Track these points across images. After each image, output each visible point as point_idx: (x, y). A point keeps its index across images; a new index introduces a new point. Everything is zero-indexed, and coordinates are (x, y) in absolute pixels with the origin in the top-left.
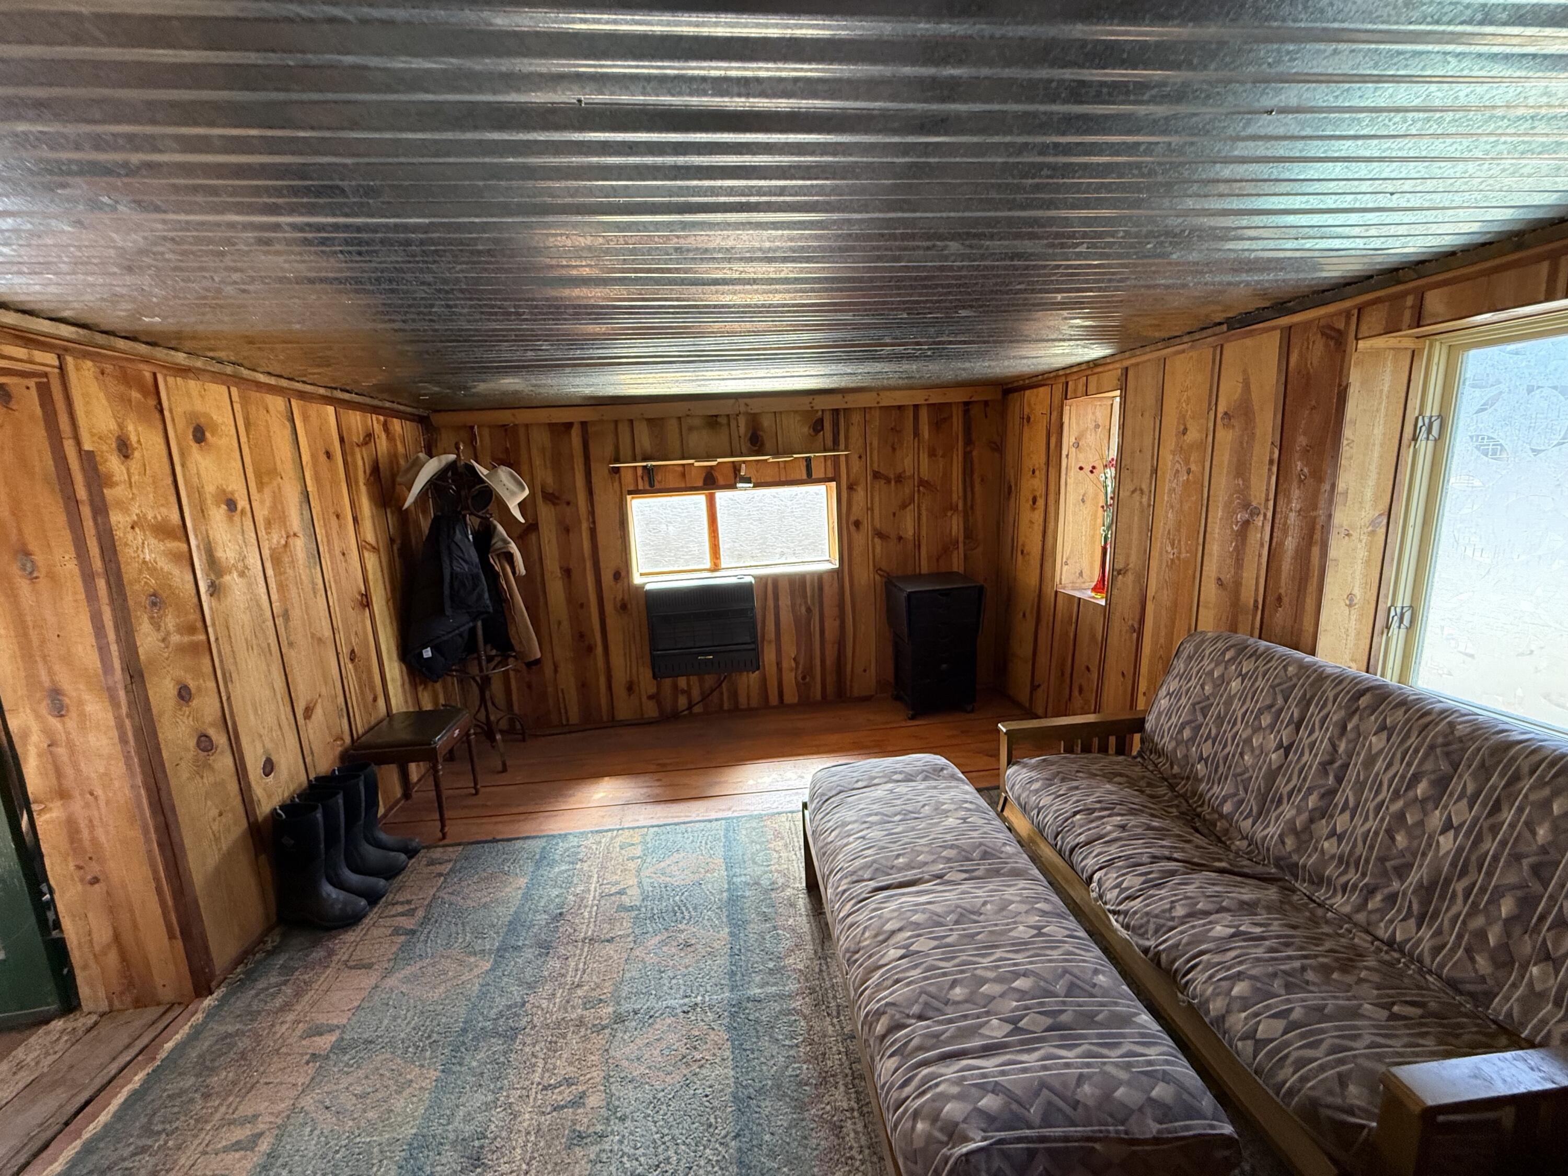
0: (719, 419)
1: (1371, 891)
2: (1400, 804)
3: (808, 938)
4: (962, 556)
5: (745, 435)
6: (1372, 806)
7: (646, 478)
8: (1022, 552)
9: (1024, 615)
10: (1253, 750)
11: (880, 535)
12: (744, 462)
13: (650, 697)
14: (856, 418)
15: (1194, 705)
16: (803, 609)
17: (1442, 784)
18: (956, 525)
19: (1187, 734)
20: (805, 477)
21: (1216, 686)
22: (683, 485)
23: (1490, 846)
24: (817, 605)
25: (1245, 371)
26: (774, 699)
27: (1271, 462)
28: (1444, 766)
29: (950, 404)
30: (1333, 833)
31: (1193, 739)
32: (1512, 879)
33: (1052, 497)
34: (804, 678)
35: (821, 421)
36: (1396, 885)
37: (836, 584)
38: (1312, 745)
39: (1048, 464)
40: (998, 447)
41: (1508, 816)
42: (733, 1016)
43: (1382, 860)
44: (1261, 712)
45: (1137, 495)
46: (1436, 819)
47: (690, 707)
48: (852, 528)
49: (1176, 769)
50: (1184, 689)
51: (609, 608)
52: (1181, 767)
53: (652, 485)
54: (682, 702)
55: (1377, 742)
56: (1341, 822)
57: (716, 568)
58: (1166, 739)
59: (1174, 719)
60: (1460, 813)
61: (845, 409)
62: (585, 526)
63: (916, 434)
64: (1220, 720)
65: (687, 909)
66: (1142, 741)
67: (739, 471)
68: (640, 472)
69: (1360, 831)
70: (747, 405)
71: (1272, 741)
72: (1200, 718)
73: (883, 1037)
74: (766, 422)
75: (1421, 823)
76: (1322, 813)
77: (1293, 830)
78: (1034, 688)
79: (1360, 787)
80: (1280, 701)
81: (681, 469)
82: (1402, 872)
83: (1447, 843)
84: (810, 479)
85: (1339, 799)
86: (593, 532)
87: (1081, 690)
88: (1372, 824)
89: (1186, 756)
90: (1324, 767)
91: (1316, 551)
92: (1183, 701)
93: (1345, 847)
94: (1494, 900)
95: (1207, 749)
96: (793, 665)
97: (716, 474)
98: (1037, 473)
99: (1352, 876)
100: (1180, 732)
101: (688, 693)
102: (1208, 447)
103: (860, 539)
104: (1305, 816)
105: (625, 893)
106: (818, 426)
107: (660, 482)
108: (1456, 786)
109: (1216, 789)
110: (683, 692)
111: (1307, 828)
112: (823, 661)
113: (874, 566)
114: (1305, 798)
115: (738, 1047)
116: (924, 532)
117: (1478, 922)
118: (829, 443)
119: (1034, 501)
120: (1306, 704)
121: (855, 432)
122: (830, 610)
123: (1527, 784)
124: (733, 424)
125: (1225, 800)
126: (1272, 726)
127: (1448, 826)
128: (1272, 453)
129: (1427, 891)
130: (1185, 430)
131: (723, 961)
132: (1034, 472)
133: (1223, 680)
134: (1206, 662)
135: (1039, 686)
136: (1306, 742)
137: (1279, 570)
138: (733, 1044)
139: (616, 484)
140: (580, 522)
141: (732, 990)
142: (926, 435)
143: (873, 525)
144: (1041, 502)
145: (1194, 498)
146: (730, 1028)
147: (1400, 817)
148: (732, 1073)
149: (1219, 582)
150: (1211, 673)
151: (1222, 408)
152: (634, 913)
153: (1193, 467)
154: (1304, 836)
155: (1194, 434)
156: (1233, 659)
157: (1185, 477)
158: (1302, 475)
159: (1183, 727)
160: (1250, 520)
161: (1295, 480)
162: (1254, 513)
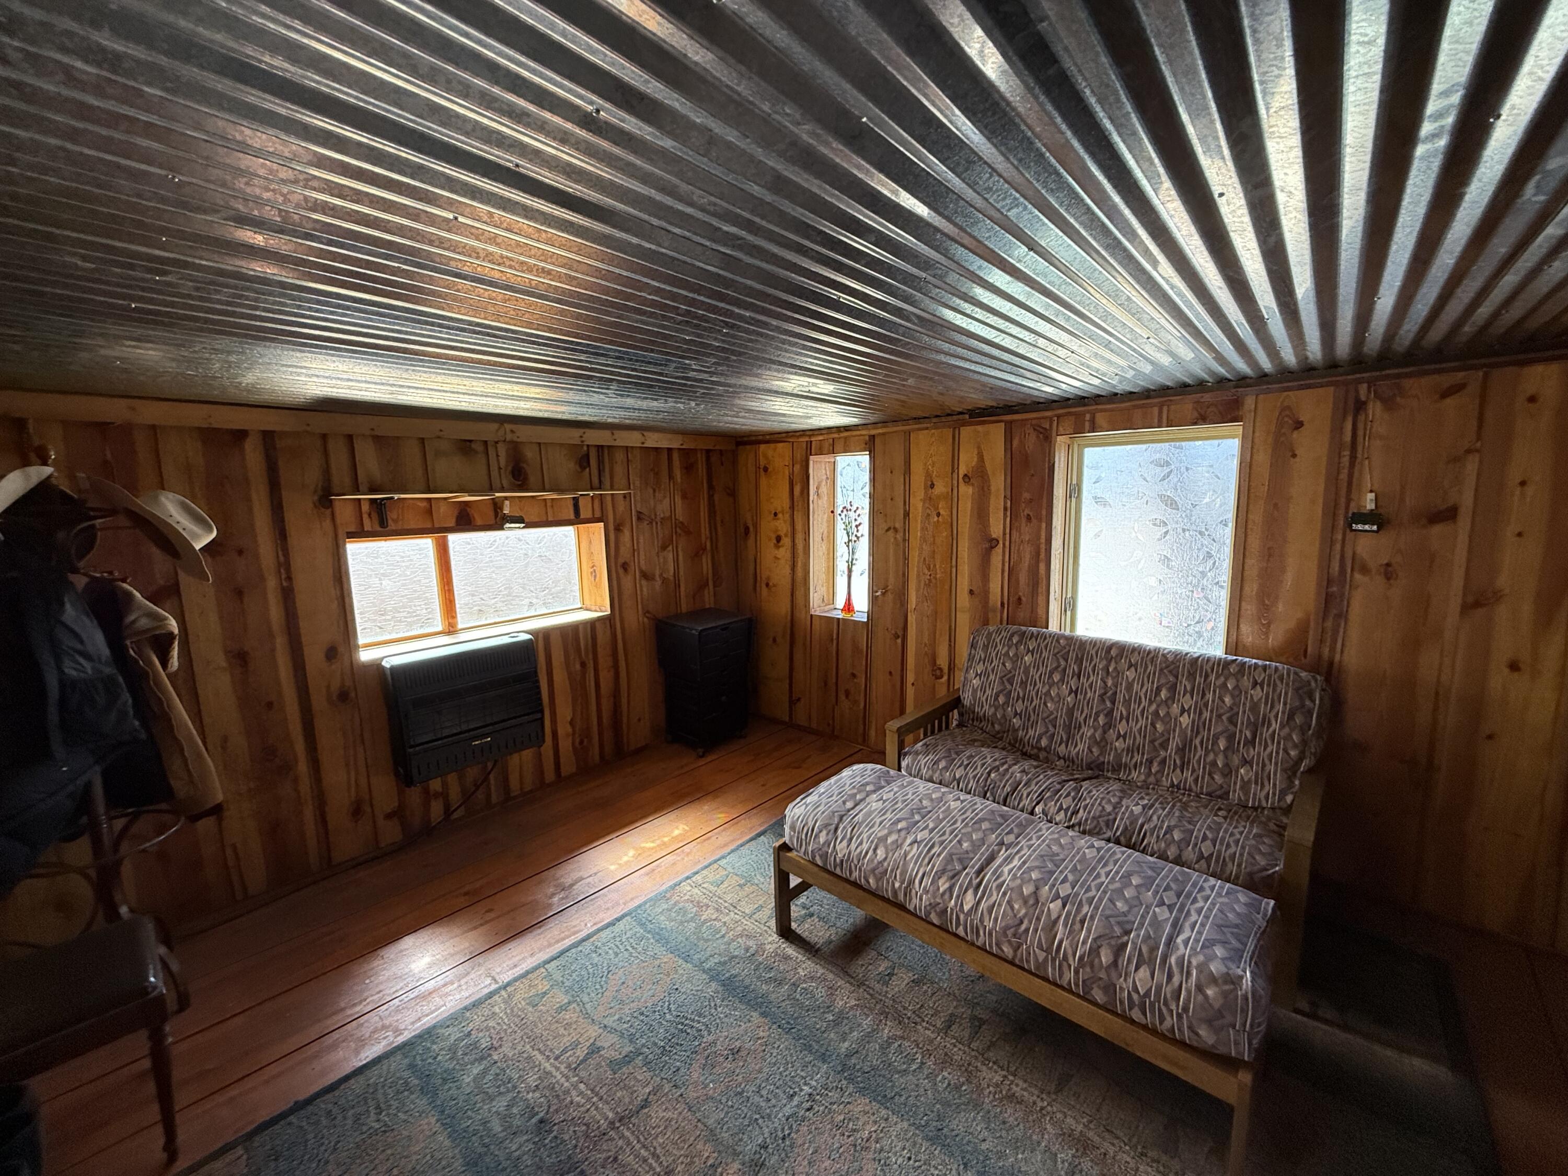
0: (473, 446)
1: (1150, 762)
2: (1154, 707)
3: (831, 976)
4: (712, 593)
5: (507, 466)
6: (1138, 712)
7: (375, 516)
8: (767, 585)
9: (774, 640)
10: (1052, 699)
11: (645, 576)
12: (506, 498)
13: (388, 816)
14: (620, 456)
15: (1001, 678)
16: (578, 667)
17: (1173, 689)
18: (706, 563)
19: (1001, 700)
20: (572, 517)
21: (1014, 663)
22: (429, 525)
23: (1206, 715)
24: (591, 656)
25: (979, 448)
26: (550, 776)
27: (1005, 509)
28: (1171, 679)
29: (695, 450)
30: (1119, 736)
31: (1007, 703)
32: (1220, 729)
33: (799, 537)
34: (581, 742)
35: (587, 456)
36: (1163, 753)
37: (608, 632)
38: (1091, 686)
39: (792, 507)
40: (732, 493)
41: (1210, 696)
42: (850, 1080)
43: (1152, 742)
44: (1051, 673)
45: (891, 533)
46: (1175, 709)
47: (448, 812)
48: (621, 571)
49: (997, 727)
50: (990, 669)
51: (319, 701)
52: (1000, 724)
53: (383, 523)
54: (437, 808)
55: (1131, 674)
56: (1122, 728)
57: (451, 629)
58: (986, 707)
59: (988, 692)
60: (1187, 702)
61: (609, 447)
62: (272, 583)
63: (671, 477)
64: (1023, 684)
65: (693, 1020)
66: (961, 714)
67: (502, 509)
68: (365, 507)
69: (1135, 729)
70: (512, 431)
71: (1065, 689)
72: (1009, 687)
73: (1115, 963)
74: (530, 454)
75: (1168, 713)
76: (1109, 725)
77: (1094, 741)
78: (793, 702)
79: (1127, 703)
80: (1063, 663)
81: (424, 504)
82: (1164, 745)
83: (1185, 720)
84: (577, 519)
85: (1116, 714)
86: (288, 594)
87: (847, 694)
88: (1142, 722)
89: (1004, 716)
90: (1102, 696)
91: (1042, 566)
92: (992, 677)
93: (1129, 741)
94: (1215, 743)
95: (1019, 707)
96: (570, 730)
97: (472, 511)
98: (780, 516)
99: (1137, 758)
100: (996, 699)
101: (444, 795)
102: (952, 498)
103: (627, 582)
104: (1100, 731)
105: (599, 1049)
106: (583, 462)
107: (395, 521)
108: (1180, 689)
109: (1031, 733)
110: (437, 795)
111: (1103, 738)
112: (600, 718)
113: (643, 608)
114: (1096, 720)
115: (885, 1100)
116: (682, 573)
117: (1211, 757)
118: (596, 481)
119: (779, 539)
120: (1079, 661)
121: (619, 470)
122: (605, 661)
123: (1213, 677)
124: (491, 451)
125: (1040, 737)
126: (1062, 680)
127: (1183, 711)
128: (1005, 503)
129: (1181, 750)
130: (932, 486)
131: (785, 1043)
132: (776, 514)
133: (1017, 657)
134: (1000, 647)
135: (799, 700)
136: (1086, 685)
137: (1017, 581)
138: (879, 1102)
139: (327, 523)
140: (262, 578)
141: (824, 1061)
142: (679, 480)
143: (639, 567)
144: (786, 541)
145: (945, 534)
146: (862, 1091)
147: (1156, 713)
148: (905, 1124)
149: (971, 592)
150: (1007, 654)
151: (963, 471)
152: (639, 1061)
153: (942, 512)
154: (1102, 744)
155: (940, 488)
156: (1020, 642)
157: (936, 519)
158: (1029, 518)
159: (997, 696)
160: (992, 548)
161: (1024, 520)
162: (994, 543)
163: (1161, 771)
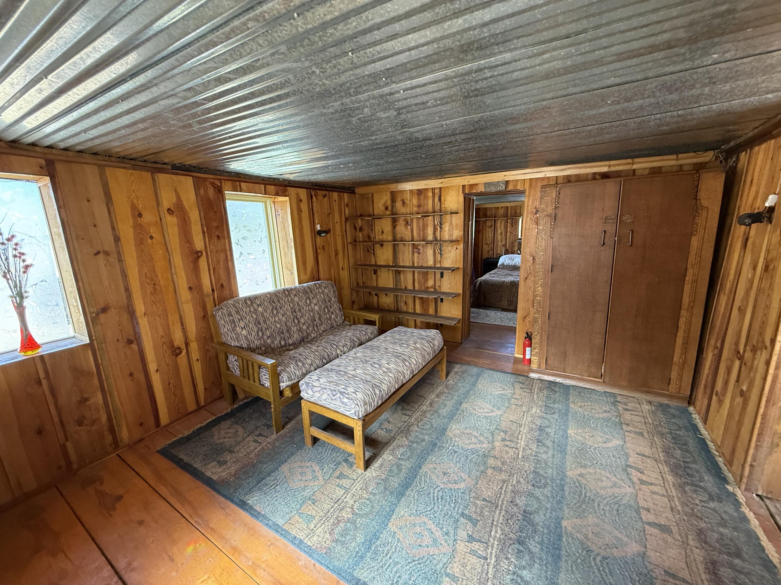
6: (305, 312)
15: (255, 324)
19: (260, 334)
21: (256, 314)
23: (320, 303)
25: (176, 191)
27: (203, 232)
31: (263, 334)
36: (315, 323)
45: (100, 257)
46: (313, 305)
50: (247, 322)
56: (302, 321)
58: (256, 342)
59: (253, 334)
64: (265, 322)
69: (306, 319)
72: (260, 326)
75: (312, 308)
85: (298, 316)
87: (80, 422)
89: (264, 341)
90: (292, 312)
91: (230, 263)
92: (251, 326)
95: (268, 333)
100: (258, 335)
102: (161, 225)
108: (311, 298)
109: (276, 342)
114: (294, 323)
120: (279, 301)
123: (316, 290)
125: (280, 342)
126: (277, 312)
128: (203, 228)
130: (140, 215)
134: (245, 309)
137: (219, 275)
145: (161, 252)
149: (190, 288)
150: (250, 311)
151: (166, 204)
152: (466, 512)
153: (154, 235)
154: (300, 330)
155: (148, 217)
156: (252, 303)
157: (150, 241)
158: (218, 237)
159: (258, 333)
160: (199, 257)
161: (216, 238)
162: (199, 254)
163: (318, 329)
